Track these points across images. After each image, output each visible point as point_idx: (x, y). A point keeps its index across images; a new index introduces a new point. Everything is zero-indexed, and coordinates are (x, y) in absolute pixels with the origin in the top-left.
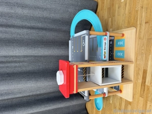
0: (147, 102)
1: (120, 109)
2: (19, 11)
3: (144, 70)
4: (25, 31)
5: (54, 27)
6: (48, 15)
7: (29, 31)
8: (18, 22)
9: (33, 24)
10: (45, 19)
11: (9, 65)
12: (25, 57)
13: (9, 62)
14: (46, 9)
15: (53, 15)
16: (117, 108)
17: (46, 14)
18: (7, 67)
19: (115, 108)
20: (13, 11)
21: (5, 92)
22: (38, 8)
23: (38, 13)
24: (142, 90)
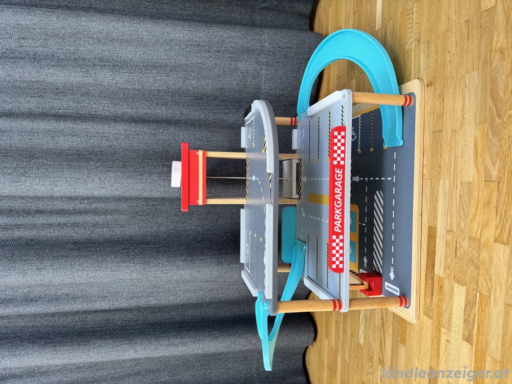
0: (439, 332)
1: (382, 362)
2: (106, 77)
3: (430, 228)
4: (121, 127)
5: (202, 117)
6: (180, 84)
7: (132, 129)
8: (105, 107)
9: (143, 110)
10: (174, 96)
11: (78, 219)
12: (119, 199)
13: (80, 212)
14: (174, 69)
15: (194, 83)
16: (376, 359)
17: (174, 81)
18: (75, 225)
19: (371, 359)
20: (90, 80)
21: (65, 291)
22: (154, 66)
23: (153, 81)
24: (429, 292)
